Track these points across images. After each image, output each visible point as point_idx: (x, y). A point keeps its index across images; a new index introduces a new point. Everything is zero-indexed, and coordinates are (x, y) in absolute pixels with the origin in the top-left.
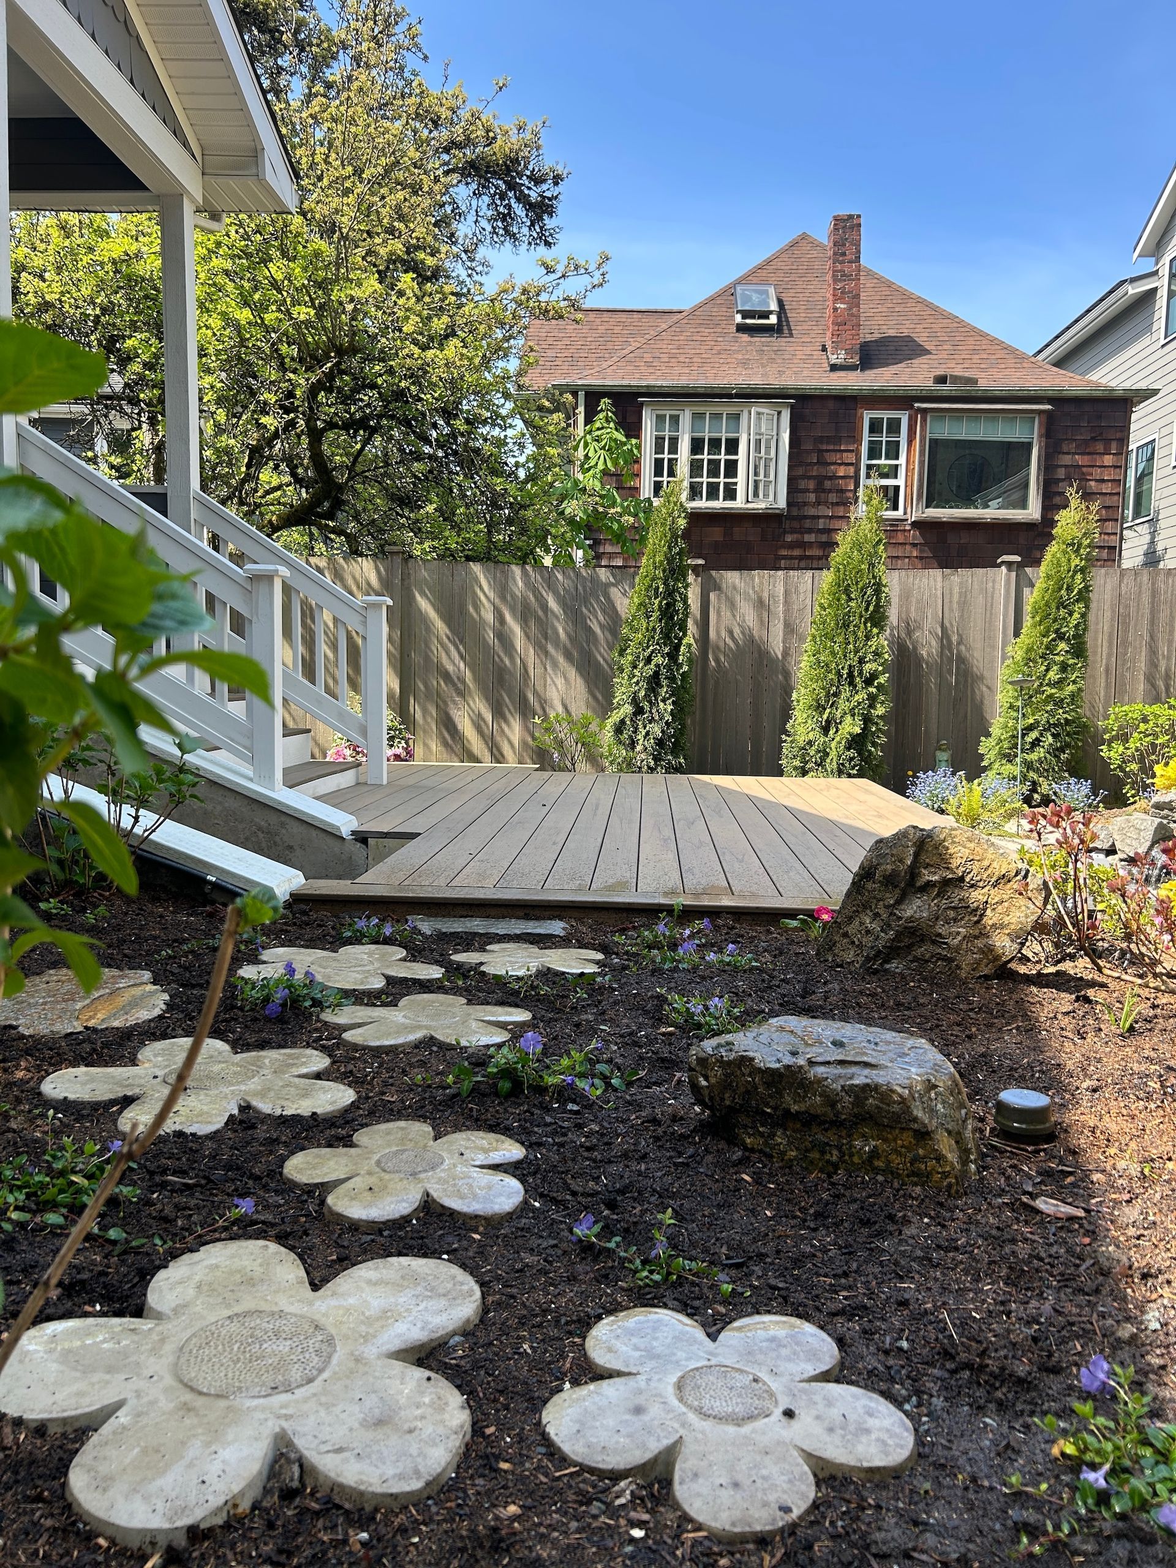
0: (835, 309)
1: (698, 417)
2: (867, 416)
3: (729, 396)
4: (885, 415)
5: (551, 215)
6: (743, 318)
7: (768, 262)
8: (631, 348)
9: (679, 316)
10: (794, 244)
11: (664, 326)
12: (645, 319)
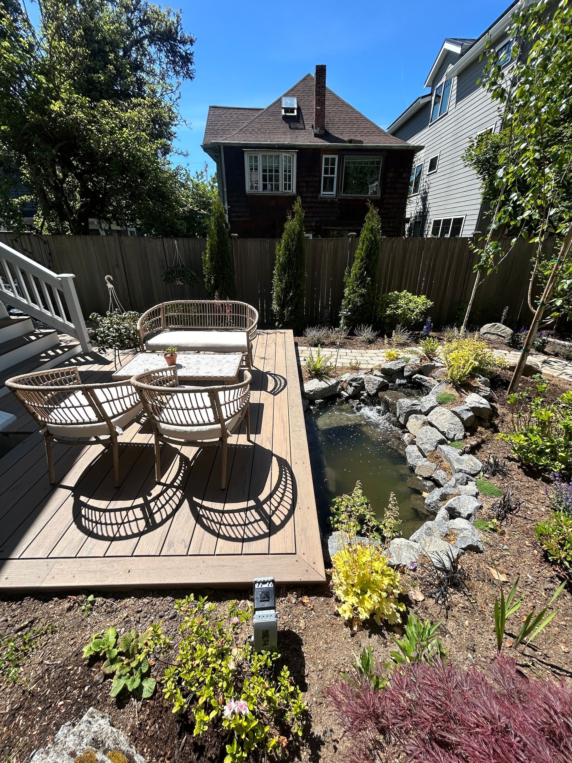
0: (316, 109)
1: (264, 157)
2: (324, 156)
3: (275, 148)
4: (330, 156)
5: (191, 63)
6: (285, 112)
7: (295, 87)
8: (244, 125)
9: (262, 111)
10: (305, 79)
11: (257, 115)
12: (251, 112)
